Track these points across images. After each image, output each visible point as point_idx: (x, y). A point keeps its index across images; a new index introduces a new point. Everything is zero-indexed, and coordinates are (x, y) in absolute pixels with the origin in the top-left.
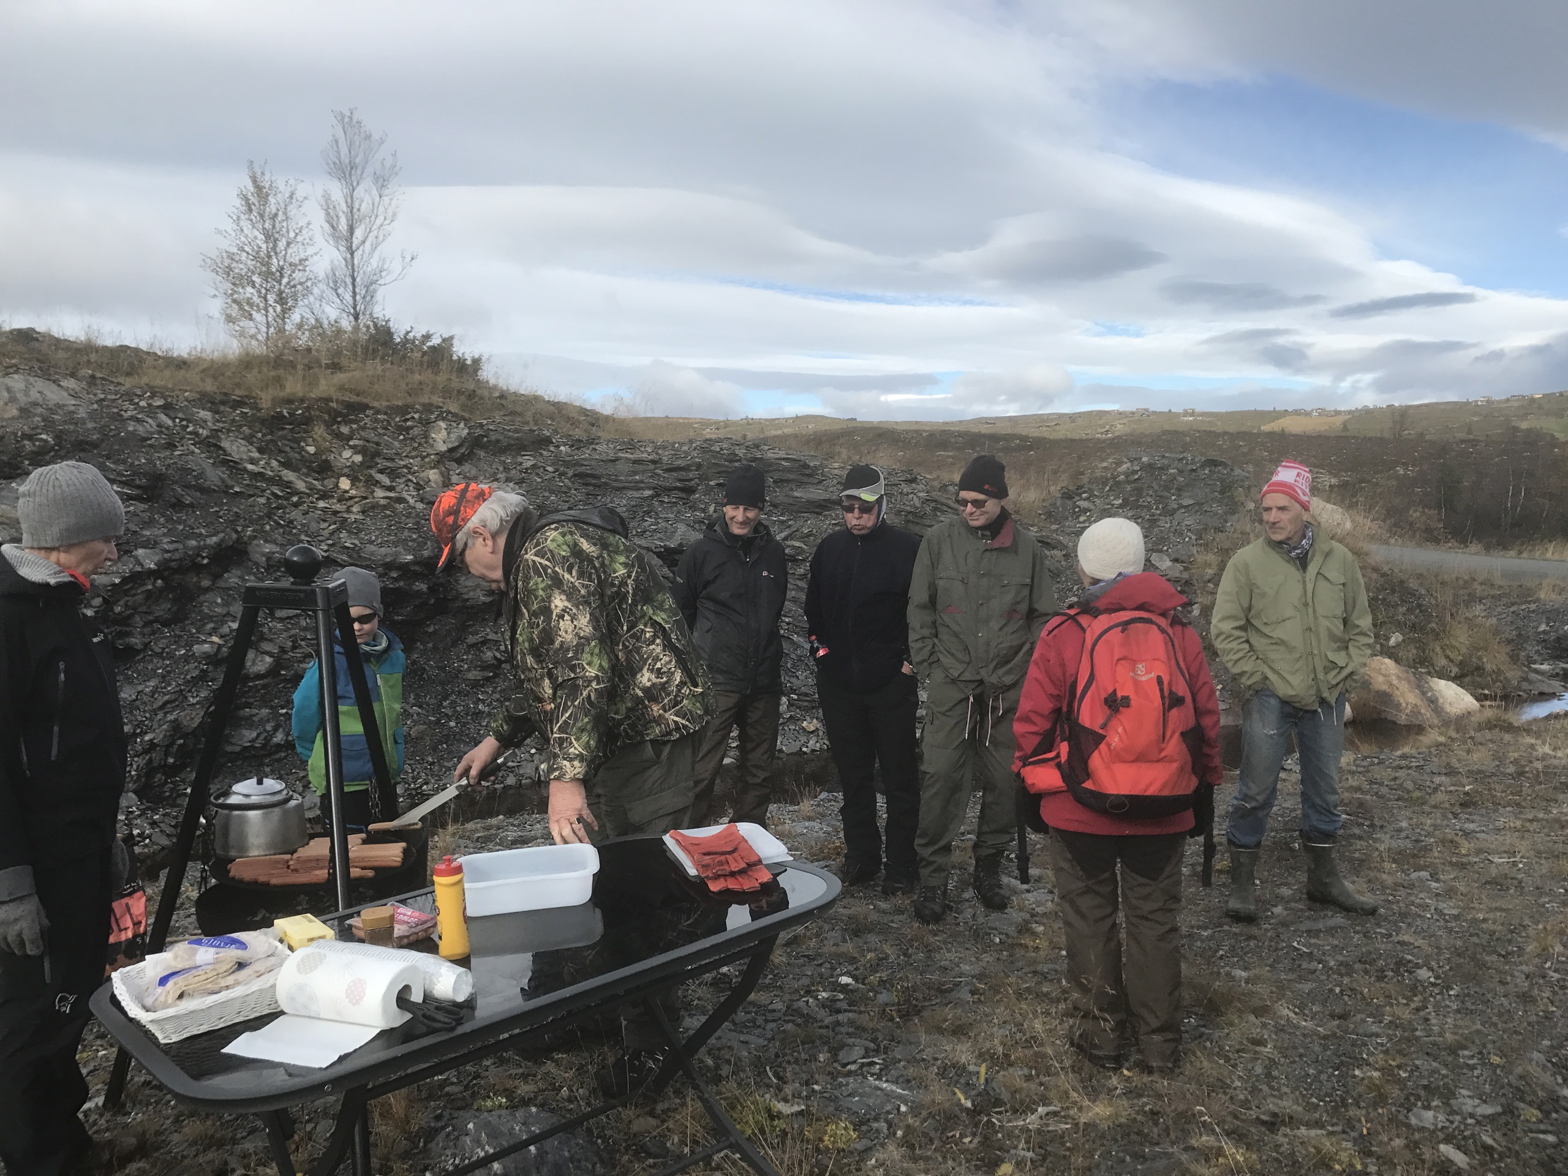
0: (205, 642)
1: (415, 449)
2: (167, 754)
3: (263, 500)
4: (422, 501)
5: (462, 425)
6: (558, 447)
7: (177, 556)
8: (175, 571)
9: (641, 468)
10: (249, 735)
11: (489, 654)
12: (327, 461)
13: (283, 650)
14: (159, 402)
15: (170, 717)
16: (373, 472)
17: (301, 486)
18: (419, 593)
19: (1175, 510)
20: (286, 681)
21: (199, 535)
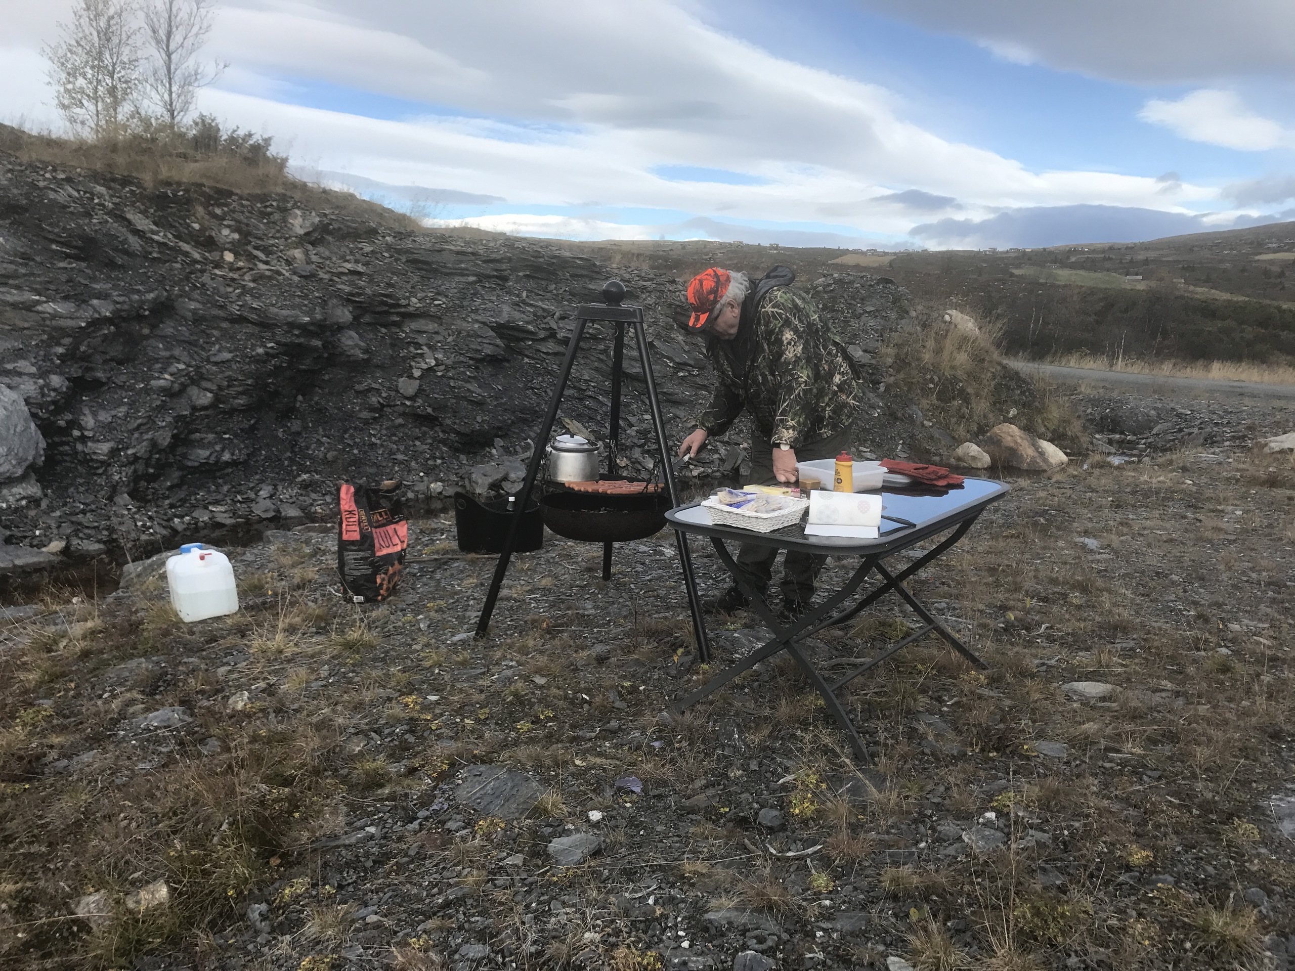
0: (159, 378)
1: (278, 231)
2: (147, 465)
3: (178, 266)
4: (295, 273)
5: (313, 214)
6: (384, 237)
7: (126, 307)
8: (124, 319)
9: (464, 258)
10: (203, 453)
11: (374, 399)
12: (211, 237)
13: (220, 388)
14: (62, 176)
15: (149, 436)
16: (249, 248)
17: (197, 256)
18: (316, 349)
19: (861, 315)
20: (224, 412)
21: (139, 291)
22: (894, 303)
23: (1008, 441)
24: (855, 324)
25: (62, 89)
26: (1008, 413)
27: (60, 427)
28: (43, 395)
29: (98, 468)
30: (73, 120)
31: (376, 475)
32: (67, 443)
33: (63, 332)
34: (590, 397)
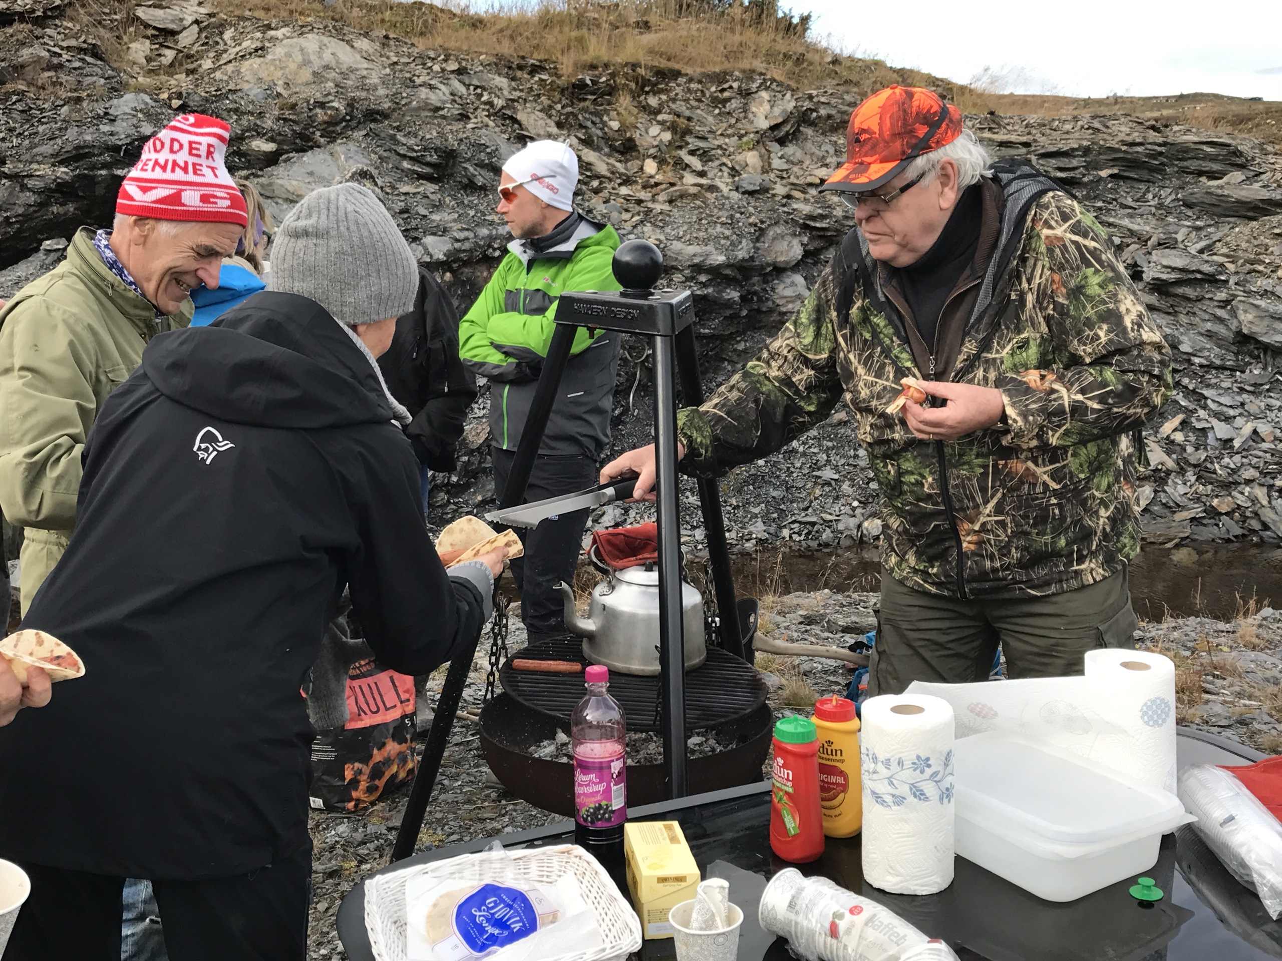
5: (789, 96)
12: (631, 140)
16: (683, 154)
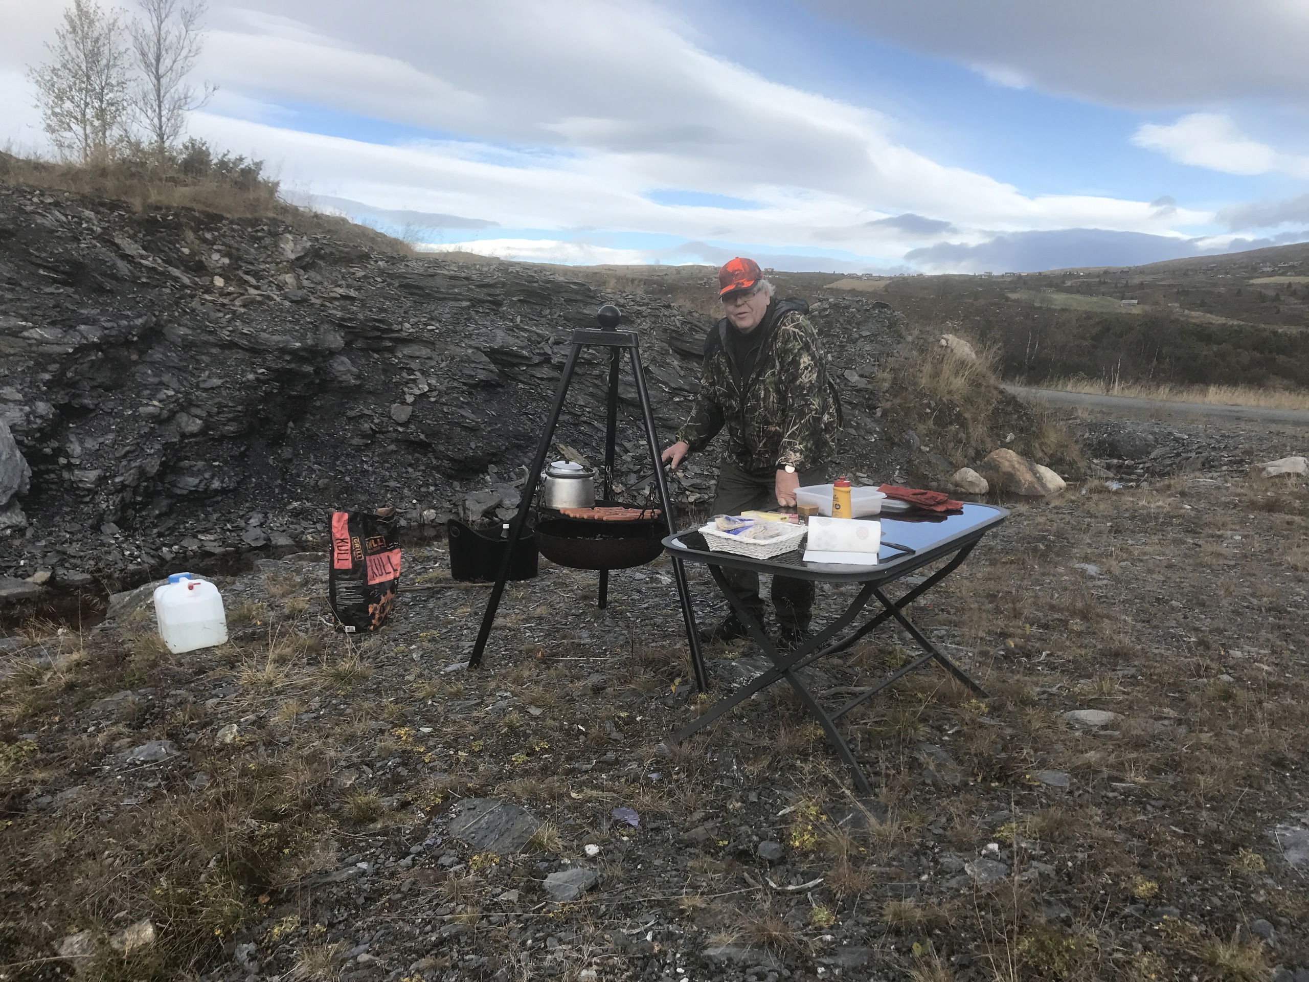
0: (147, 405)
1: (269, 256)
2: (135, 492)
3: (168, 291)
4: (286, 298)
5: (305, 238)
6: (376, 262)
7: (114, 333)
8: (112, 345)
9: (457, 283)
10: (192, 481)
11: (366, 426)
12: (201, 262)
13: (210, 414)
14: (50, 200)
15: (137, 464)
16: (241, 273)
17: (186, 281)
18: (305, 375)
19: (857, 339)
20: (214, 439)
21: (127, 317)
22: (889, 327)
23: (1006, 466)
24: (850, 348)
25: (49, 112)
26: (1005, 437)
27: (46, 455)
28: (29, 422)
29: (84, 496)
30: (61, 146)
31: (368, 502)
32: (53, 471)
33: (50, 358)
34: (585, 422)
